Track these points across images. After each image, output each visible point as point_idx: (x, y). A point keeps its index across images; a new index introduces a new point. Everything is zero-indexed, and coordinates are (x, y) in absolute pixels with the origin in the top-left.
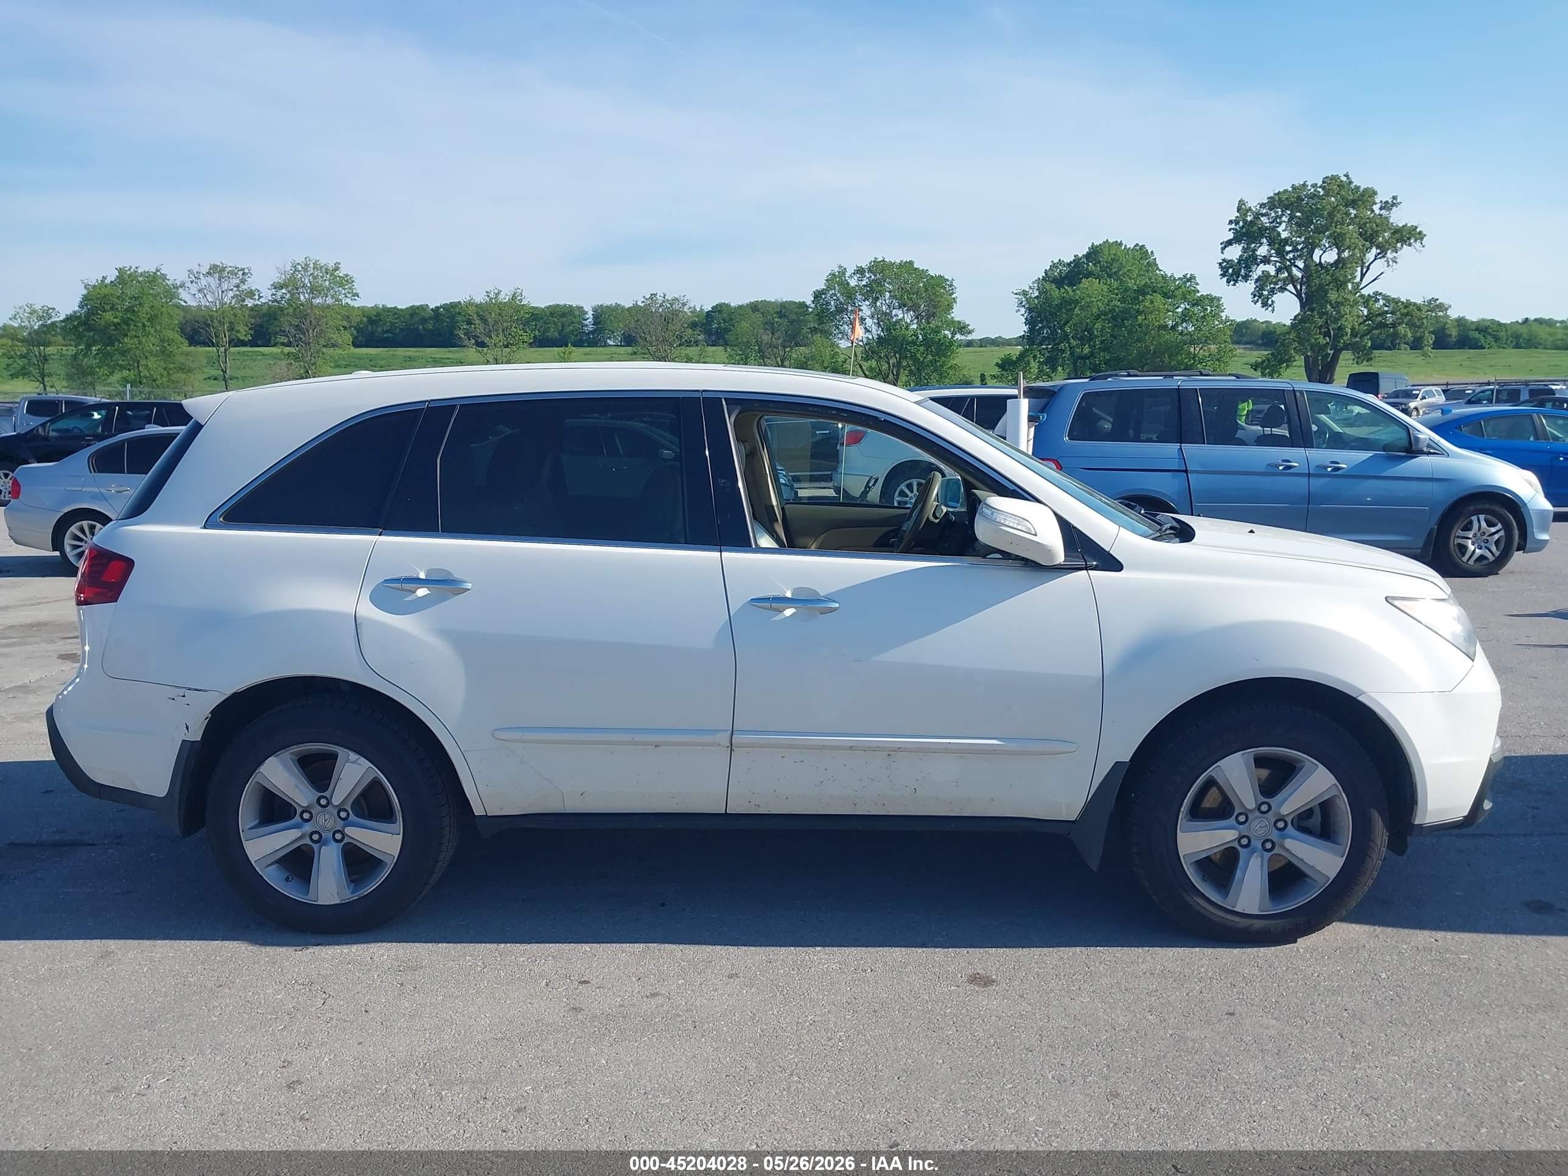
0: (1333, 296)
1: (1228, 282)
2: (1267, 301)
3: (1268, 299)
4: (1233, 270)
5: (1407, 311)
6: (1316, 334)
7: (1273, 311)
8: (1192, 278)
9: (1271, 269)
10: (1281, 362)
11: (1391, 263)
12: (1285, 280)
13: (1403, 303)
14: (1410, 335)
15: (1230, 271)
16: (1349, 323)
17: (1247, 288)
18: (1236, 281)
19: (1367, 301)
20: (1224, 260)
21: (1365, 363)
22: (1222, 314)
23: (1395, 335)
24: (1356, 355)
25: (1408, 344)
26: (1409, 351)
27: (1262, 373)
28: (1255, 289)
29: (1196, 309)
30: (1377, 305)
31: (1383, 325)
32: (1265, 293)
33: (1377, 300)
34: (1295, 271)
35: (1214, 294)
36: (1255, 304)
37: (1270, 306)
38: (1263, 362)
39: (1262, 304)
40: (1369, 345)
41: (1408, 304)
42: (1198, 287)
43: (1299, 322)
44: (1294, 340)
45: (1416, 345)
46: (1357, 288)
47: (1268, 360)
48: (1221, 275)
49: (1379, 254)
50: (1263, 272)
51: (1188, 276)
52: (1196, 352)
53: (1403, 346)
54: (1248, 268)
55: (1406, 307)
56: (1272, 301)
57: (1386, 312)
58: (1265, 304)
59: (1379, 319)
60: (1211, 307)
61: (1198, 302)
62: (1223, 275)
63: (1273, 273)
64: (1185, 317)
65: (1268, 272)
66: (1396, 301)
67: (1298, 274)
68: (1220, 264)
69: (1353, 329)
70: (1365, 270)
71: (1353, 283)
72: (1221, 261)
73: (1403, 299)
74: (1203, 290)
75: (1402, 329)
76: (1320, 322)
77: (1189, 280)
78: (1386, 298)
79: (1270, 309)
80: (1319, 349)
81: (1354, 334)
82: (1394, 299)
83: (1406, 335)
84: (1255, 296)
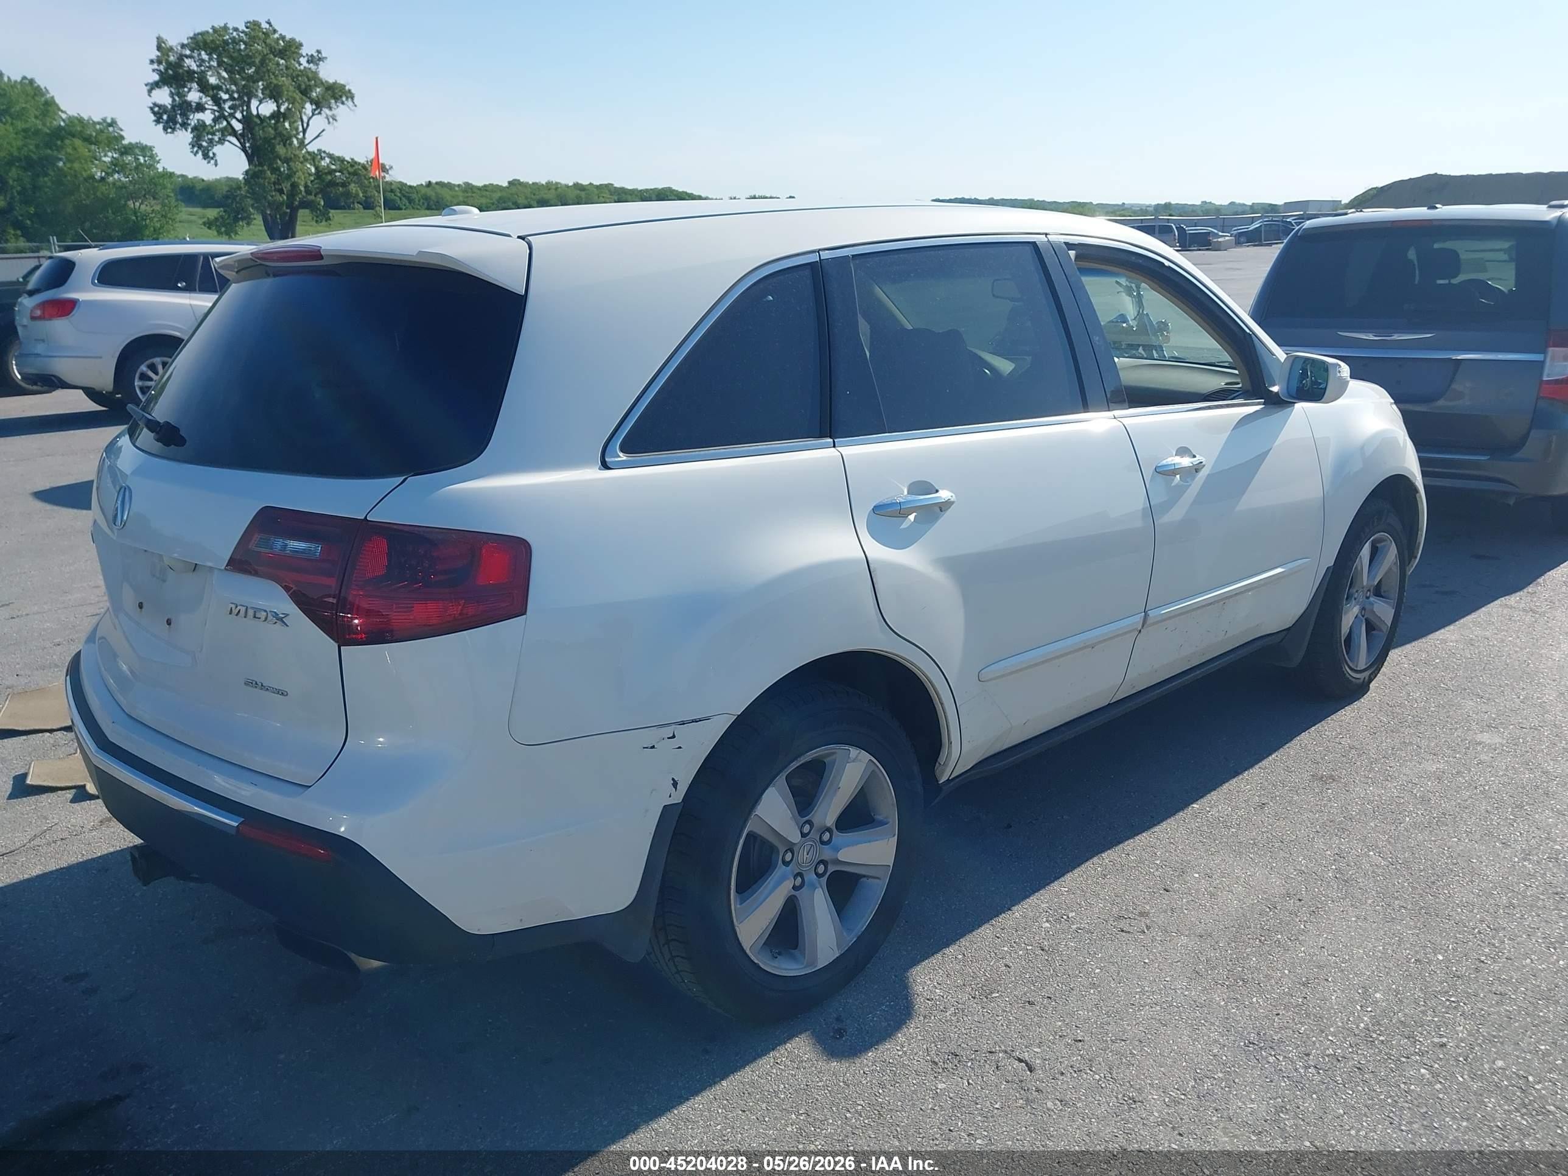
0: (281, 150)
1: (165, 129)
2: (208, 152)
3: (208, 151)
4: (168, 117)
5: (354, 171)
6: (271, 191)
7: (216, 165)
8: (113, 123)
9: (207, 117)
10: (236, 220)
11: (331, 120)
12: (223, 131)
13: (348, 162)
14: (361, 195)
15: (165, 117)
16: (301, 180)
17: (185, 137)
18: (174, 130)
19: (314, 157)
20: (155, 105)
21: (324, 223)
22: (159, 166)
23: (347, 194)
24: (314, 213)
25: (361, 204)
26: (362, 210)
27: (218, 231)
28: (193, 139)
29: (129, 158)
30: (323, 163)
31: (333, 184)
32: (204, 144)
33: (322, 158)
34: (234, 123)
35: (145, 142)
36: (195, 155)
37: (212, 158)
38: (216, 219)
39: (203, 155)
40: (322, 203)
41: (353, 163)
42: (122, 133)
43: (251, 176)
44: (246, 197)
45: (368, 205)
46: (302, 144)
47: (222, 217)
48: (155, 121)
49: (315, 110)
50: (198, 120)
51: (109, 121)
52: (137, 207)
53: (356, 205)
54: (184, 115)
55: (352, 166)
56: (214, 154)
57: (335, 171)
58: (206, 156)
59: (329, 177)
60: (144, 157)
61: (128, 150)
62: (158, 121)
63: (209, 122)
64: (117, 166)
65: (204, 122)
66: (341, 160)
67: (238, 126)
68: (151, 109)
69: (306, 186)
70: (305, 125)
71: (297, 139)
72: (152, 105)
73: (348, 159)
74: (129, 138)
75: (353, 188)
76: (273, 178)
77: (110, 125)
78: (331, 156)
79: (212, 162)
80: (276, 206)
81: (308, 192)
82: (339, 157)
83: (357, 195)
84: (193, 146)
